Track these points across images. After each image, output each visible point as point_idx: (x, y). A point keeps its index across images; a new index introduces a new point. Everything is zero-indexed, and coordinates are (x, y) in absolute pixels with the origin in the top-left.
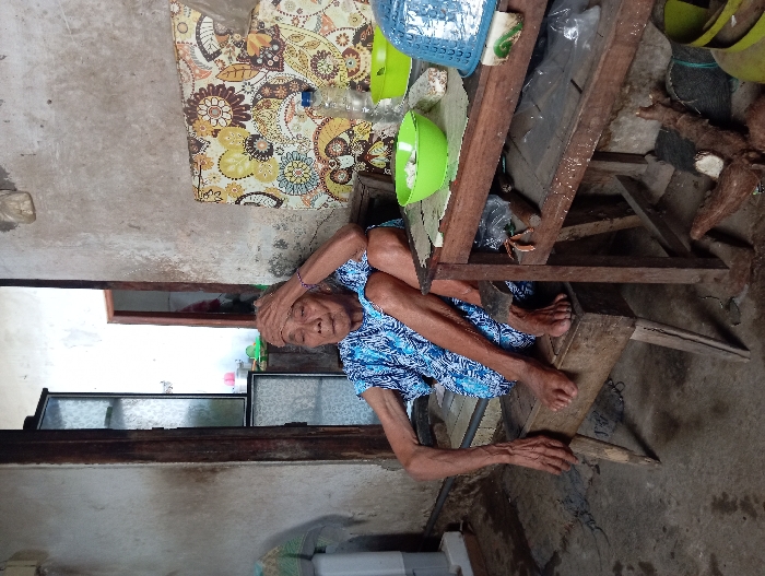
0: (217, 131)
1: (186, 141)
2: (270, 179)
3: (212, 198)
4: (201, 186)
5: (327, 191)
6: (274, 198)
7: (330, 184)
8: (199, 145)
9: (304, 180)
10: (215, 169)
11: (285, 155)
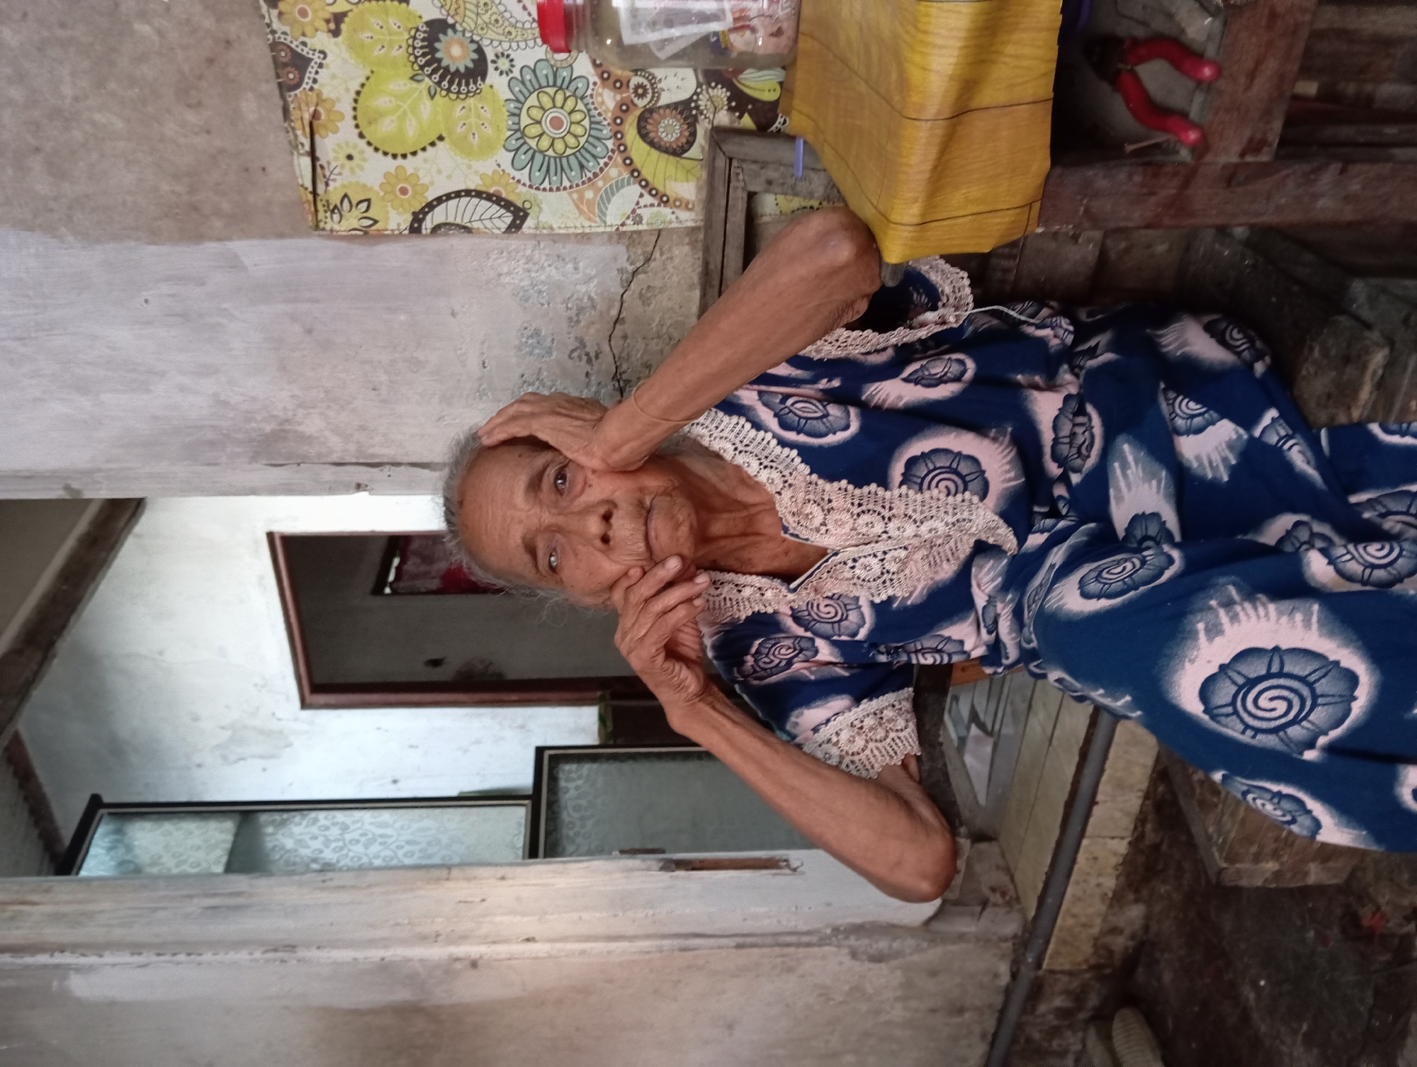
0: (339, 18)
1: (268, 54)
2: (487, 148)
3: (352, 220)
4: (321, 188)
5: (635, 173)
6: (507, 205)
7: (639, 149)
8: (300, 63)
9: (571, 141)
10: (346, 130)
11: (516, 73)
